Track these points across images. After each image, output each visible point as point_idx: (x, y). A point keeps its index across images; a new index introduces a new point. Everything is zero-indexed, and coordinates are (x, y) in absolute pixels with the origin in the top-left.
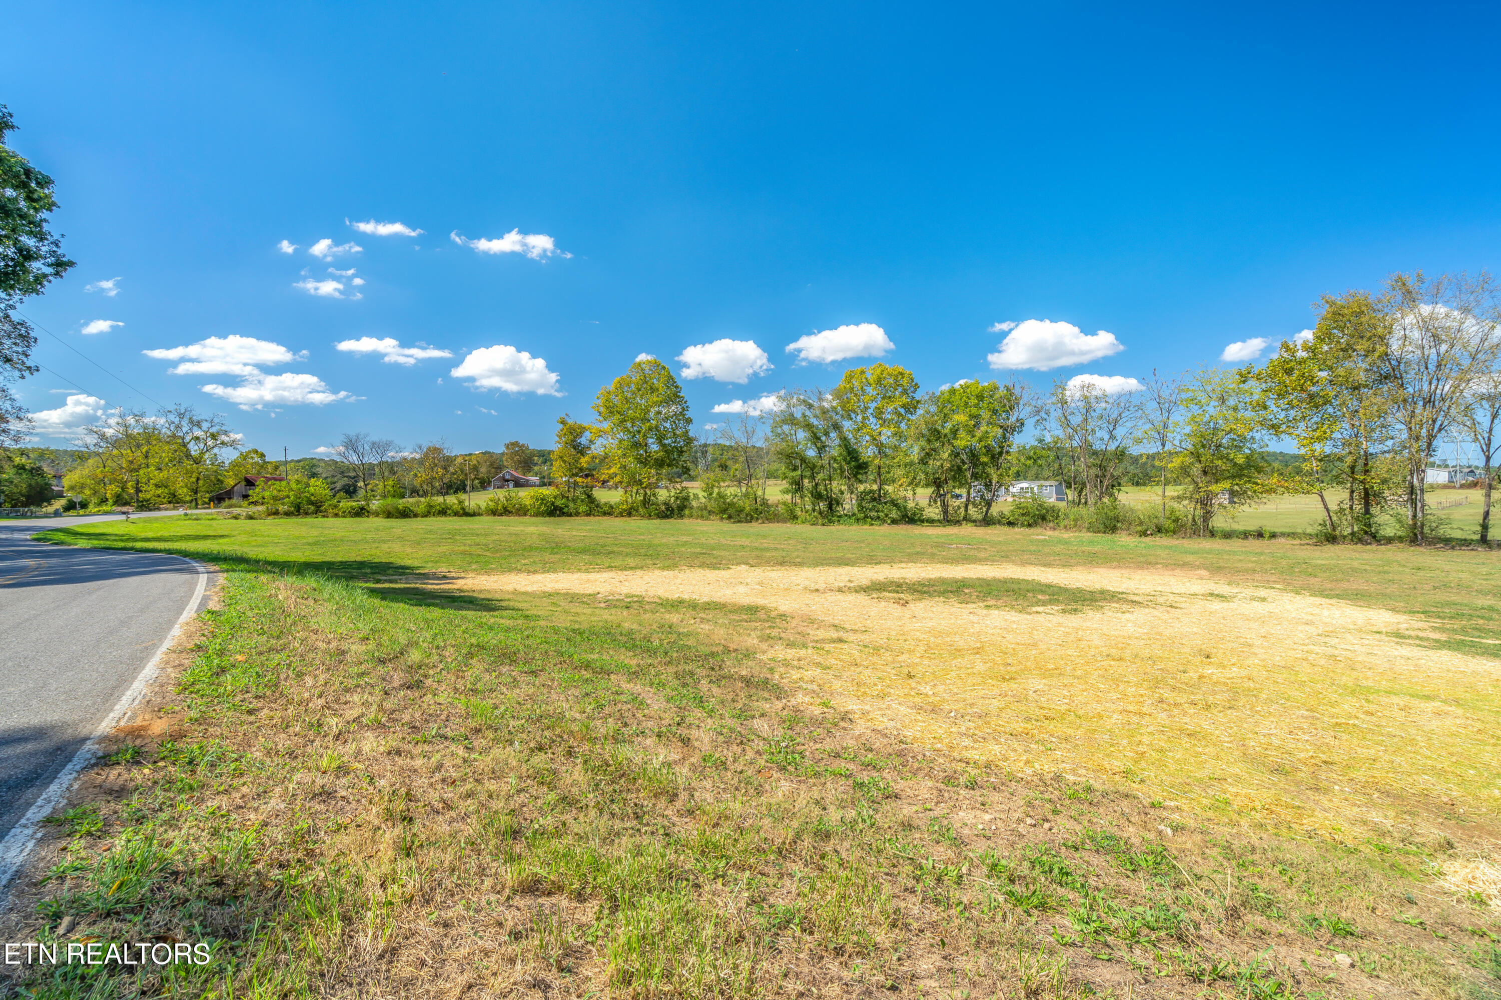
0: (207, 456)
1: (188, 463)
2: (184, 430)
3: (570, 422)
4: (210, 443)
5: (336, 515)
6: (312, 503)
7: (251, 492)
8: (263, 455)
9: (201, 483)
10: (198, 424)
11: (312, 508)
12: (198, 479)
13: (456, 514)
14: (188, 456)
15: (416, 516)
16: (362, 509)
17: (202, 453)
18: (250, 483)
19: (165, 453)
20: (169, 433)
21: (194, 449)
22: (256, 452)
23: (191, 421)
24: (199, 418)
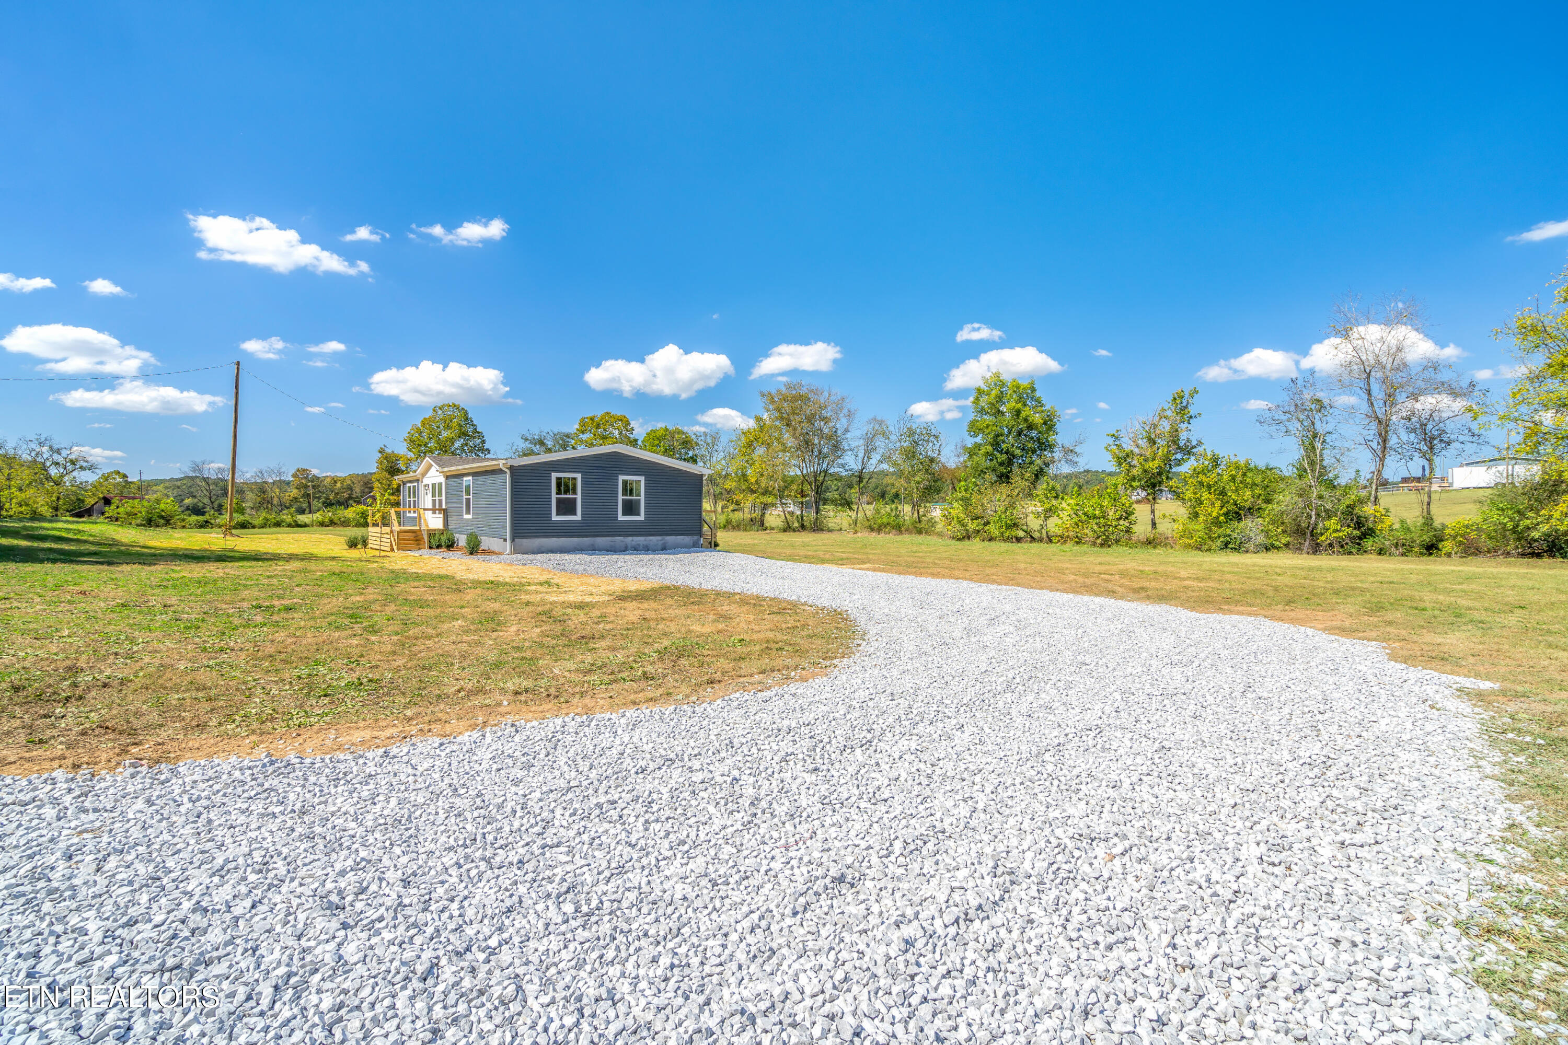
0: (66, 478)
1: (49, 485)
2: (45, 456)
3: (389, 451)
4: (70, 467)
5: (184, 527)
6: (162, 517)
7: (107, 509)
8: (125, 476)
9: (61, 502)
10: (58, 452)
11: (162, 521)
12: (58, 498)
13: (289, 526)
14: (49, 478)
15: (254, 527)
16: (207, 522)
17: (62, 476)
18: (107, 501)
19: (26, 475)
20: (30, 458)
21: (53, 471)
22: (118, 473)
23: (51, 449)
24: (59, 446)
